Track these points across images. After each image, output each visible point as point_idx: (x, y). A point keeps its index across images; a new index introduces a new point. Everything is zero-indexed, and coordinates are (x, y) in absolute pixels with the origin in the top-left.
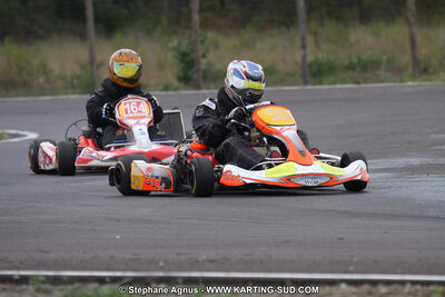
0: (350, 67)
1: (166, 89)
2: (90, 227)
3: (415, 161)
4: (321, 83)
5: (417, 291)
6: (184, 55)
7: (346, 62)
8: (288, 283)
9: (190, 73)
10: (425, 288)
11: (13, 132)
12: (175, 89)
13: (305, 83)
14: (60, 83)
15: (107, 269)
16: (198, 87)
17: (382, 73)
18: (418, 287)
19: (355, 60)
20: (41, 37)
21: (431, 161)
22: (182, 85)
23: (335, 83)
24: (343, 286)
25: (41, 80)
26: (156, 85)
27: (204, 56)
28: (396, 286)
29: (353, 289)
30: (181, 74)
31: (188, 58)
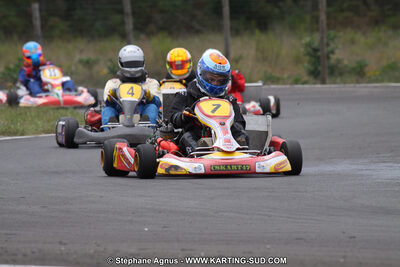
1: (296, 82)
9: (320, 68)
12: (304, 83)
22: (311, 79)
26: (289, 78)
27: (332, 52)
30: (312, 68)
31: (319, 54)
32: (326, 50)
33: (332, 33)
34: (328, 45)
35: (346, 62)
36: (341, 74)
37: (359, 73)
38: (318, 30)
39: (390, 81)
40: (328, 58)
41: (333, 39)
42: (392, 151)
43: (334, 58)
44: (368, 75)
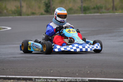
4: (86, 13)
6: (47, 4)
7: (93, 7)
13: (82, 13)
17: (104, 10)
19: (95, 6)
25: (5, 11)
43: (53, 6)
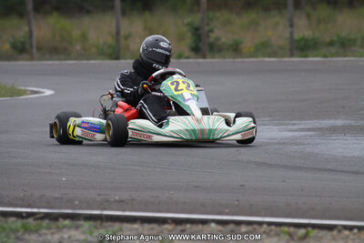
0: (331, 44)
2: (48, 170)
3: (339, 122)
4: (306, 56)
5: (271, 230)
6: (196, 29)
7: (328, 40)
8: (170, 221)
9: (201, 45)
10: (278, 229)
11: (35, 89)
12: (187, 58)
13: (292, 55)
14: (94, 50)
15: (29, 206)
16: (204, 57)
18: (273, 227)
19: (336, 38)
20: (88, 12)
21: (353, 123)
22: (192, 54)
23: (316, 56)
24: (213, 225)
25: (78, 47)
27: (211, 31)
28: (255, 226)
29: (220, 228)
30: (193, 45)
31: (199, 32)
32: (207, 28)
33: (211, 14)
34: (208, 24)
35: (223, 40)
36: (220, 50)
37: (236, 49)
38: (199, 11)
39: (264, 56)
40: (208, 36)
41: (212, 20)
42: (270, 116)
43: (213, 36)
44: (244, 51)
